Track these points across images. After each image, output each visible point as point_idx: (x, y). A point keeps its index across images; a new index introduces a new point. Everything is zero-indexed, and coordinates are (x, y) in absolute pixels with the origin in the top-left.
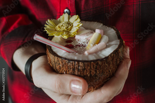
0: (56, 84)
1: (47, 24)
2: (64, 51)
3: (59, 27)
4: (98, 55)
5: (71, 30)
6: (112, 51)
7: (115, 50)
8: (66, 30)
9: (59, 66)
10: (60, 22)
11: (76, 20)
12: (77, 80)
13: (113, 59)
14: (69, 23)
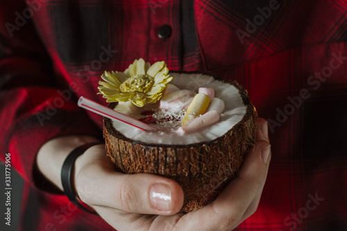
0: (123, 193)
1: (103, 81)
2: (137, 130)
3: (127, 85)
4: (204, 136)
5: (150, 89)
6: (230, 127)
7: (237, 125)
8: (142, 91)
9: (128, 158)
10: (128, 76)
11: (161, 71)
12: (162, 184)
13: (233, 142)
14: (146, 78)
